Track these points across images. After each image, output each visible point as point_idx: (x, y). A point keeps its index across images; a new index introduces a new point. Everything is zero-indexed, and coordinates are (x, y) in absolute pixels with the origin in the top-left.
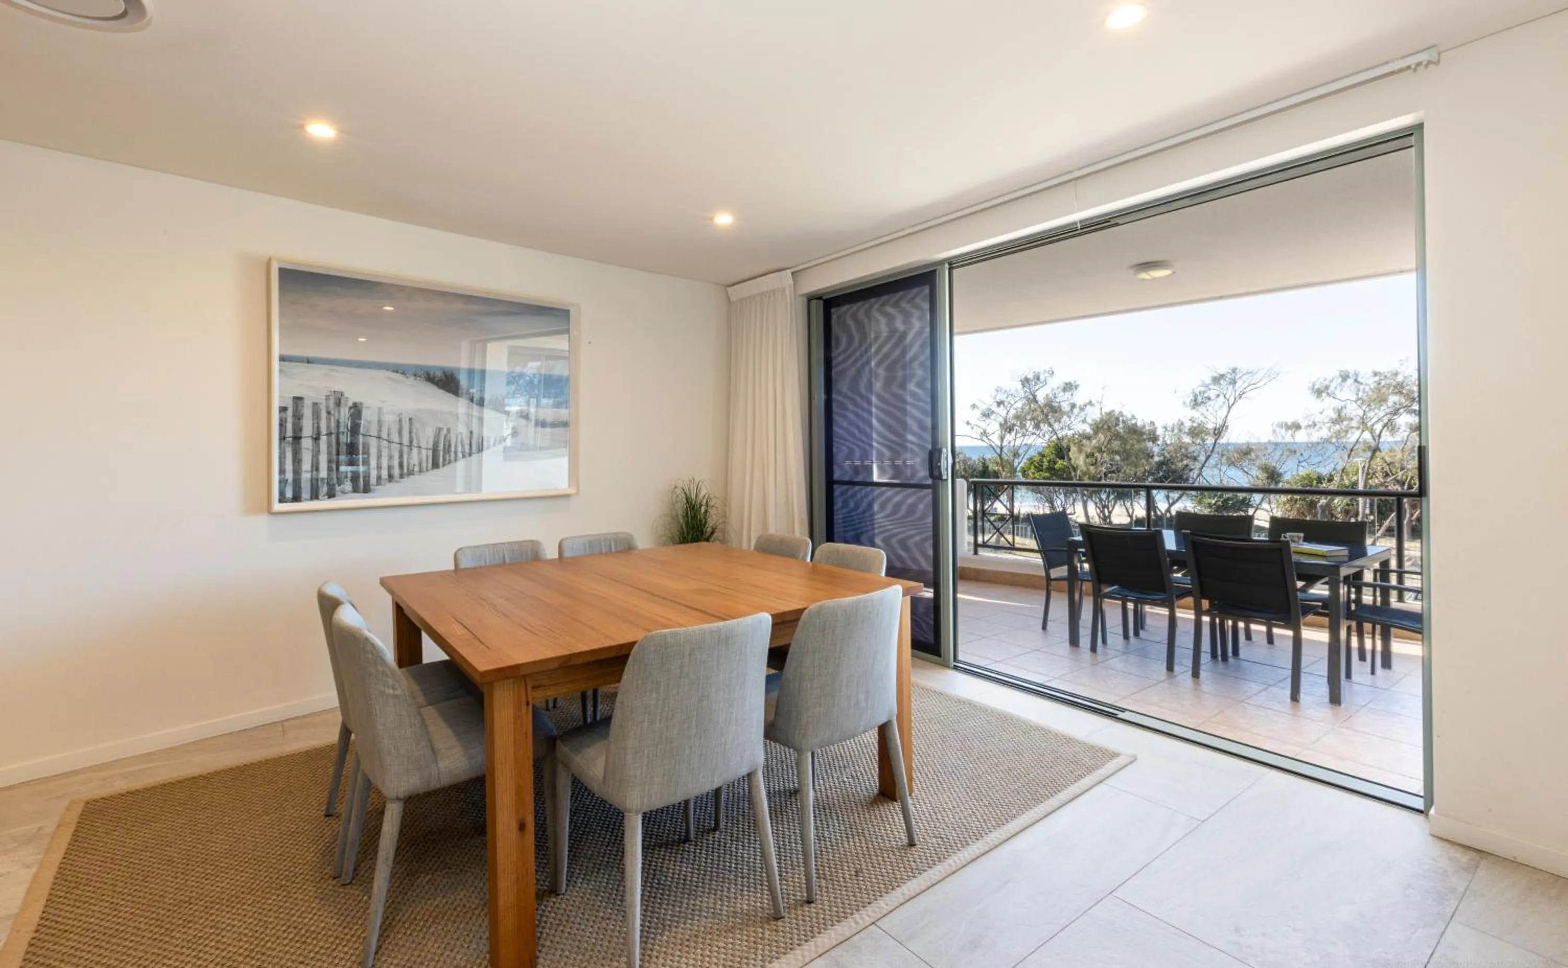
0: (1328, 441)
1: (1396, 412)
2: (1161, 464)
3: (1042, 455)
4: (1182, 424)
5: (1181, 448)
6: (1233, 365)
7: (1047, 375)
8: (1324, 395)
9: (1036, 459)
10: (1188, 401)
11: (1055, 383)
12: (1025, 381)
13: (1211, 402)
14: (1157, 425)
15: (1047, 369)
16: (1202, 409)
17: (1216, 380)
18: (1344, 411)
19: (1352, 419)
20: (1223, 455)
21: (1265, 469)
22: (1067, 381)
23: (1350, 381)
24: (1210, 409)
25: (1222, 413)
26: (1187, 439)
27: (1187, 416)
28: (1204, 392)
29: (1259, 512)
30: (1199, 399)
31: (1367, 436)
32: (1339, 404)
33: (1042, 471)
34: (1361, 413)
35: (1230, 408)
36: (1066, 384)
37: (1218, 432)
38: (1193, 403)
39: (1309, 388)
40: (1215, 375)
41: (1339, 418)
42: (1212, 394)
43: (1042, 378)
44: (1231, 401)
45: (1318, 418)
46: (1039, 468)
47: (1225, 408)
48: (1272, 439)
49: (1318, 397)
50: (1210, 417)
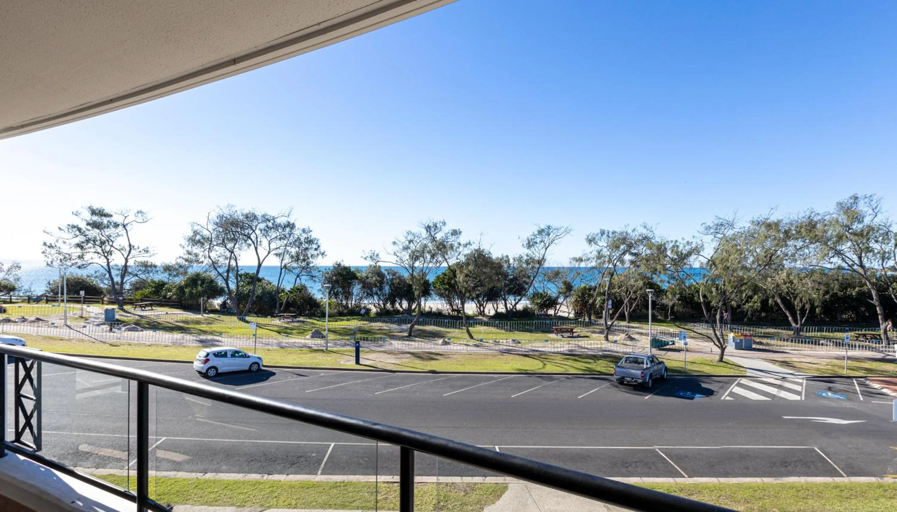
0: (594, 268)
1: (624, 254)
2: (512, 280)
3: (445, 274)
4: (522, 257)
5: (522, 271)
6: (548, 224)
7: (441, 224)
8: (593, 243)
9: (441, 277)
10: (525, 244)
11: (447, 229)
12: (428, 228)
13: (537, 245)
14: (510, 257)
15: (442, 221)
16: (533, 249)
17: (541, 232)
18: (601, 253)
19: (605, 257)
20: (545, 275)
21: (565, 283)
22: (454, 228)
23: (605, 236)
24: (537, 249)
25: (543, 251)
26: (524, 266)
27: (524, 252)
28: (534, 239)
29: (562, 306)
30: (531, 243)
31: (611, 266)
32: (599, 248)
33: (444, 284)
34: (609, 253)
35: (546, 249)
36: (454, 230)
37: (540, 262)
38: (528, 245)
39: (585, 239)
40: (539, 229)
41: (600, 256)
42: (538, 240)
43: (438, 225)
44: (547, 245)
45: (590, 256)
46: (443, 283)
47: (544, 249)
48: (569, 266)
49: (590, 244)
50: (537, 254)
